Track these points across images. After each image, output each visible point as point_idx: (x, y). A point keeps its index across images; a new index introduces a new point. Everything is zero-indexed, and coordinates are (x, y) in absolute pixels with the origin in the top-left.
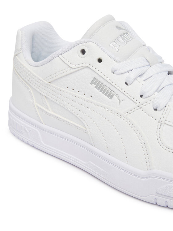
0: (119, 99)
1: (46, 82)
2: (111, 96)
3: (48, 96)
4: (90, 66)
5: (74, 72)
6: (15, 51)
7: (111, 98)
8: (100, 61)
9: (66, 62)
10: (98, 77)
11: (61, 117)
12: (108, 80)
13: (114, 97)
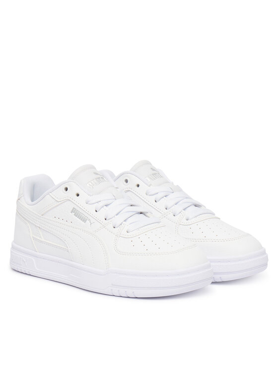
0: (90, 222)
1: (40, 215)
2: (84, 221)
3: (40, 227)
4: (70, 199)
5: (59, 205)
6: (18, 196)
7: (85, 222)
8: (78, 195)
9: (54, 197)
10: (76, 207)
11: (50, 243)
12: (83, 208)
13: (87, 221)
